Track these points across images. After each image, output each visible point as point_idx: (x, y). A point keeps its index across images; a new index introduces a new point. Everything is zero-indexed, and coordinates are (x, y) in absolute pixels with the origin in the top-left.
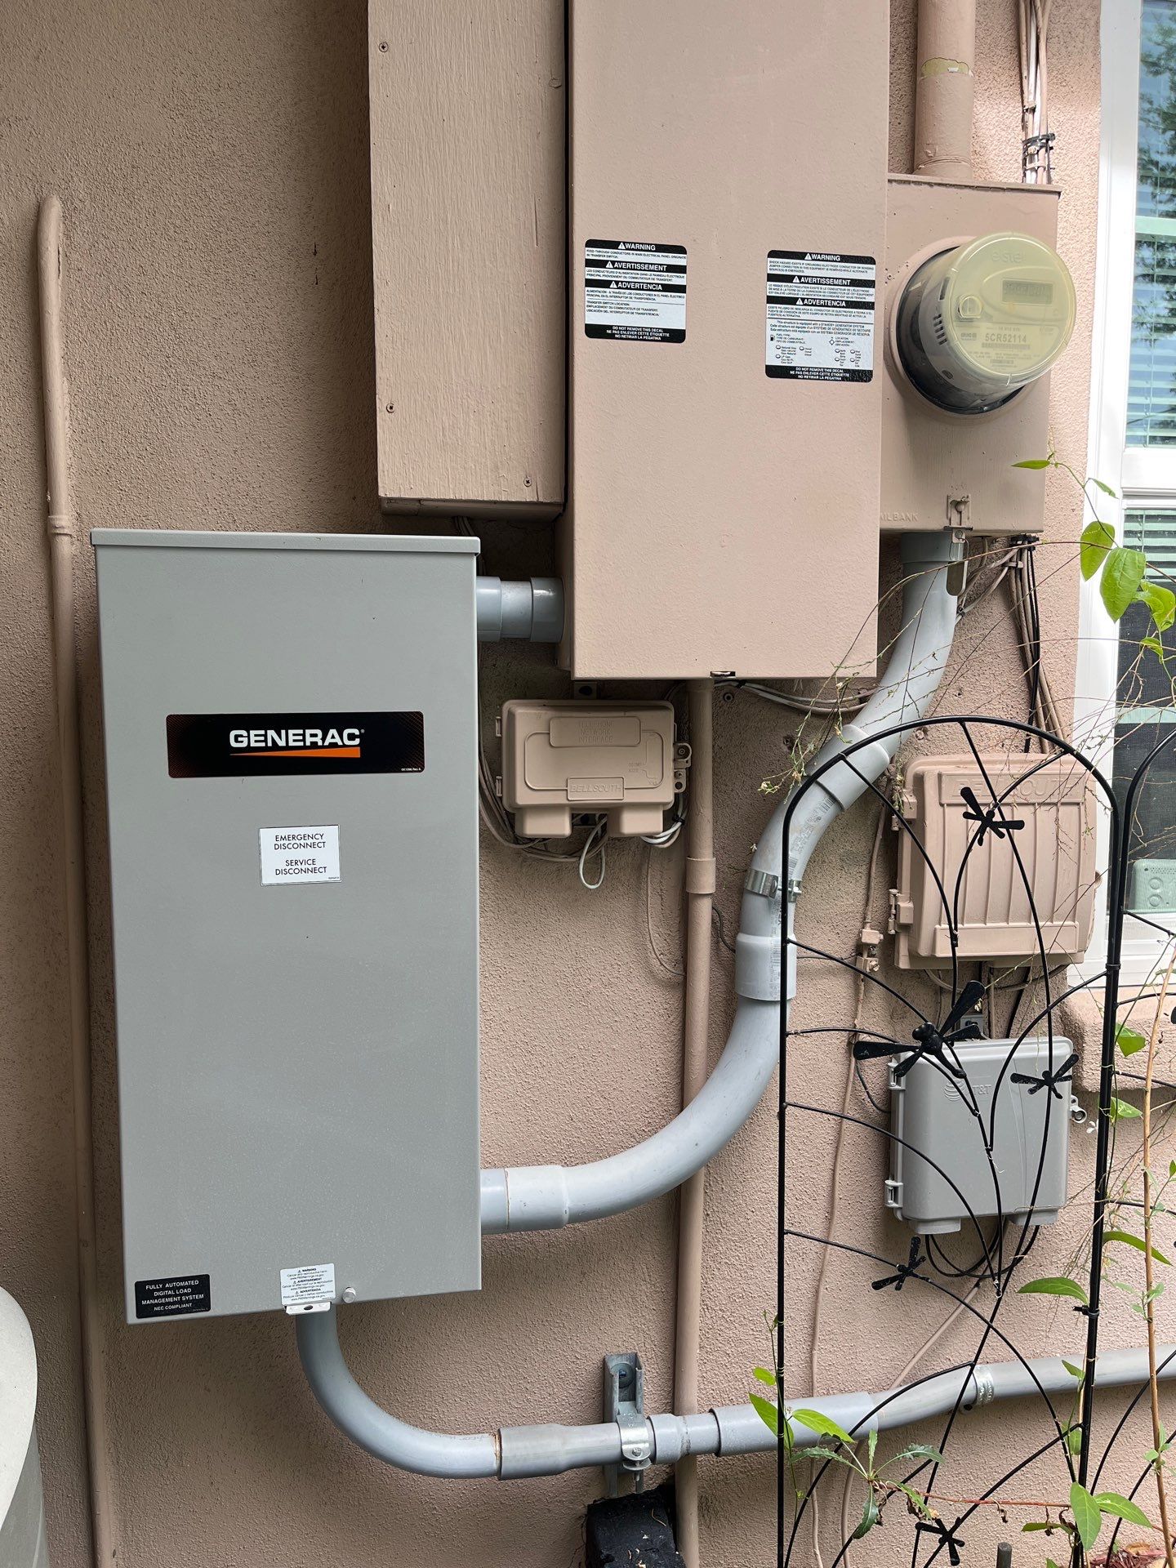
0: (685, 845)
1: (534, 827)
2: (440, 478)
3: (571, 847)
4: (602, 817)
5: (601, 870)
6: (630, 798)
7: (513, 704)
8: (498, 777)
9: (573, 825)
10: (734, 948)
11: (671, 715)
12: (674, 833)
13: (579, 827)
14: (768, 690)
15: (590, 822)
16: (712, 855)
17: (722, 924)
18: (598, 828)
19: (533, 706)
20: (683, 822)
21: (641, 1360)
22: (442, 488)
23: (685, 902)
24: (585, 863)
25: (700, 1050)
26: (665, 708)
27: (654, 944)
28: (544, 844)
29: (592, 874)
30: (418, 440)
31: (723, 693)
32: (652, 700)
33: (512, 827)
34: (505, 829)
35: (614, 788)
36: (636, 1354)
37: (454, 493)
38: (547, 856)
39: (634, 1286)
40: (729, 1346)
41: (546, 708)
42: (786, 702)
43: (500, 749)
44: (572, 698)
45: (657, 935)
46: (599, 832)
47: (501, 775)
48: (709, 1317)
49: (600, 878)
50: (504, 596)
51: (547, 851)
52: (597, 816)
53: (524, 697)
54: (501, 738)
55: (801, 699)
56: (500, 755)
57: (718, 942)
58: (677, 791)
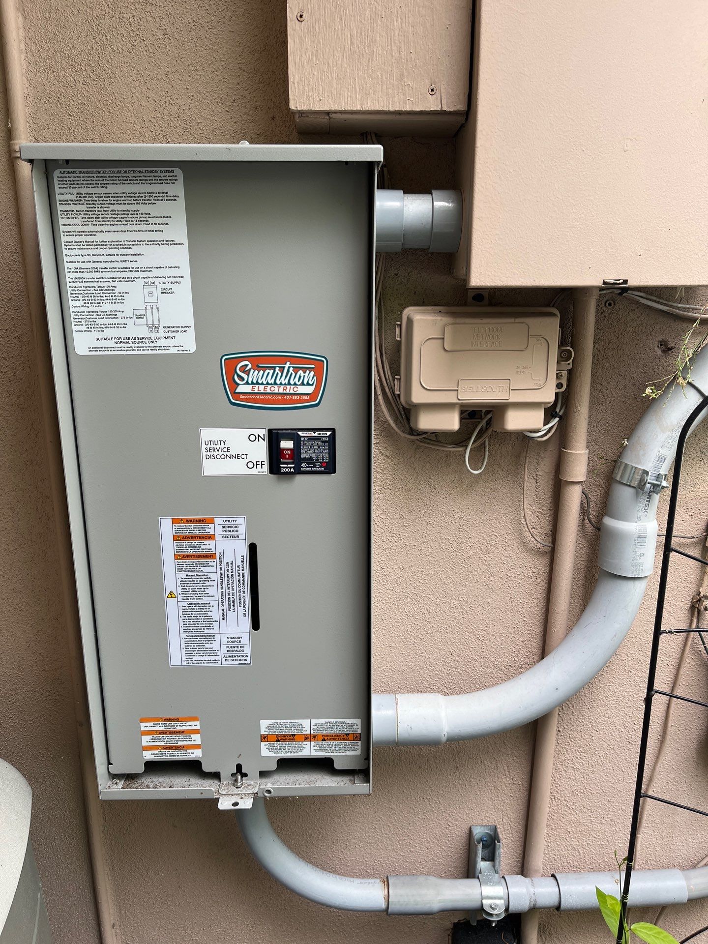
0: (562, 437)
1: (427, 422)
2: (347, 89)
3: (459, 439)
4: (488, 412)
5: (484, 458)
6: (515, 398)
7: (413, 310)
8: (397, 377)
9: (461, 419)
10: (599, 528)
11: (556, 321)
12: (552, 427)
13: (468, 420)
14: (649, 297)
15: (476, 417)
16: (585, 447)
17: (588, 506)
18: (484, 422)
19: (430, 313)
20: (561, 418)
21: (499, 830)
22: (349, 99)
23: (558, 487)
24: (470, 451)
25: (563, 609)
26: (552, 315)
27: (528, 520)
28: (436, 438)
29: (476, 461)
30: (327, 50)
31: (605, 300)
32: (541, 306)
33: (408, 420)
34: (402, 421)
35: (501, 388)
36: (496, 827)
37: (361, 104)
38: (439, 446)
39: (496, 778)
40: (570, 825)
41: (441, 314)
42: (665, 308)
43: (399, 351)
44: (465, 304)
45: (531, 513)
46: (485, 425)
47: (399, 375)
48: (555, 804)
49: (483, 464)
50: (406, 209)
51: (437, 441)
52: (484, 411)
53: (423, 304)
54: (400, 341)
55: (680, 305)
56: (399, 357)
57: (583, 520)
58: (558, 391)
